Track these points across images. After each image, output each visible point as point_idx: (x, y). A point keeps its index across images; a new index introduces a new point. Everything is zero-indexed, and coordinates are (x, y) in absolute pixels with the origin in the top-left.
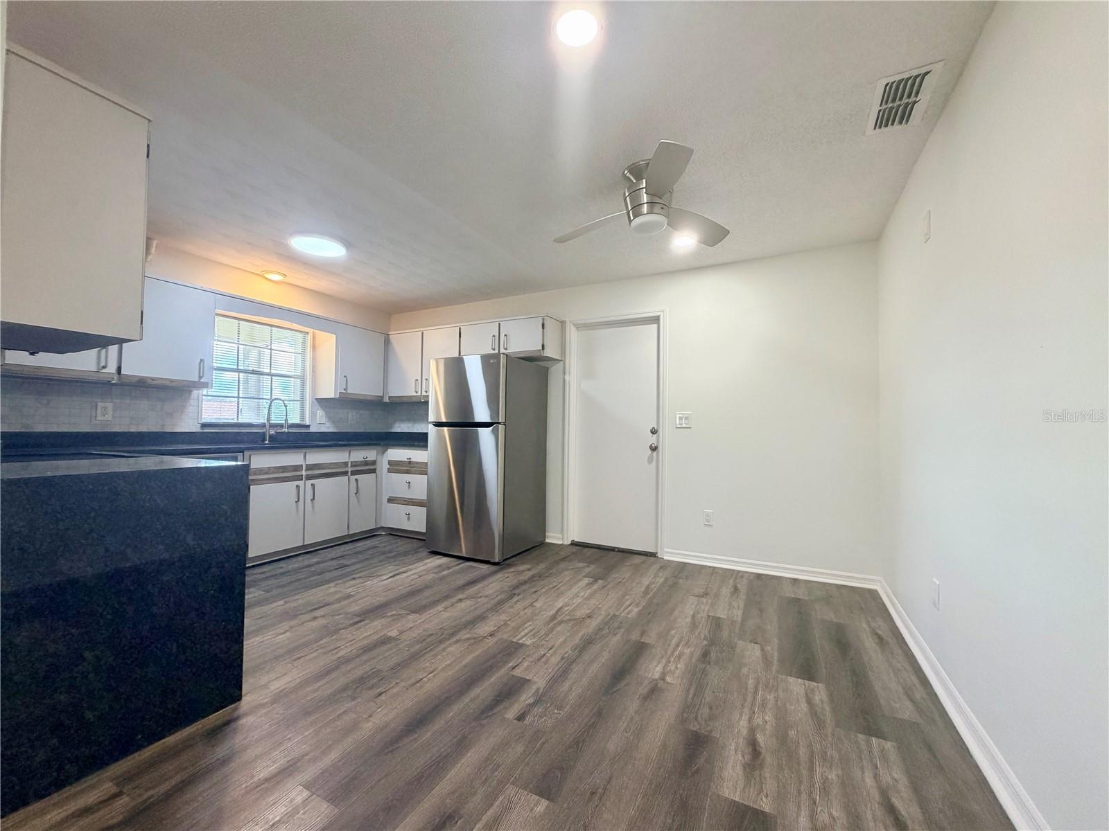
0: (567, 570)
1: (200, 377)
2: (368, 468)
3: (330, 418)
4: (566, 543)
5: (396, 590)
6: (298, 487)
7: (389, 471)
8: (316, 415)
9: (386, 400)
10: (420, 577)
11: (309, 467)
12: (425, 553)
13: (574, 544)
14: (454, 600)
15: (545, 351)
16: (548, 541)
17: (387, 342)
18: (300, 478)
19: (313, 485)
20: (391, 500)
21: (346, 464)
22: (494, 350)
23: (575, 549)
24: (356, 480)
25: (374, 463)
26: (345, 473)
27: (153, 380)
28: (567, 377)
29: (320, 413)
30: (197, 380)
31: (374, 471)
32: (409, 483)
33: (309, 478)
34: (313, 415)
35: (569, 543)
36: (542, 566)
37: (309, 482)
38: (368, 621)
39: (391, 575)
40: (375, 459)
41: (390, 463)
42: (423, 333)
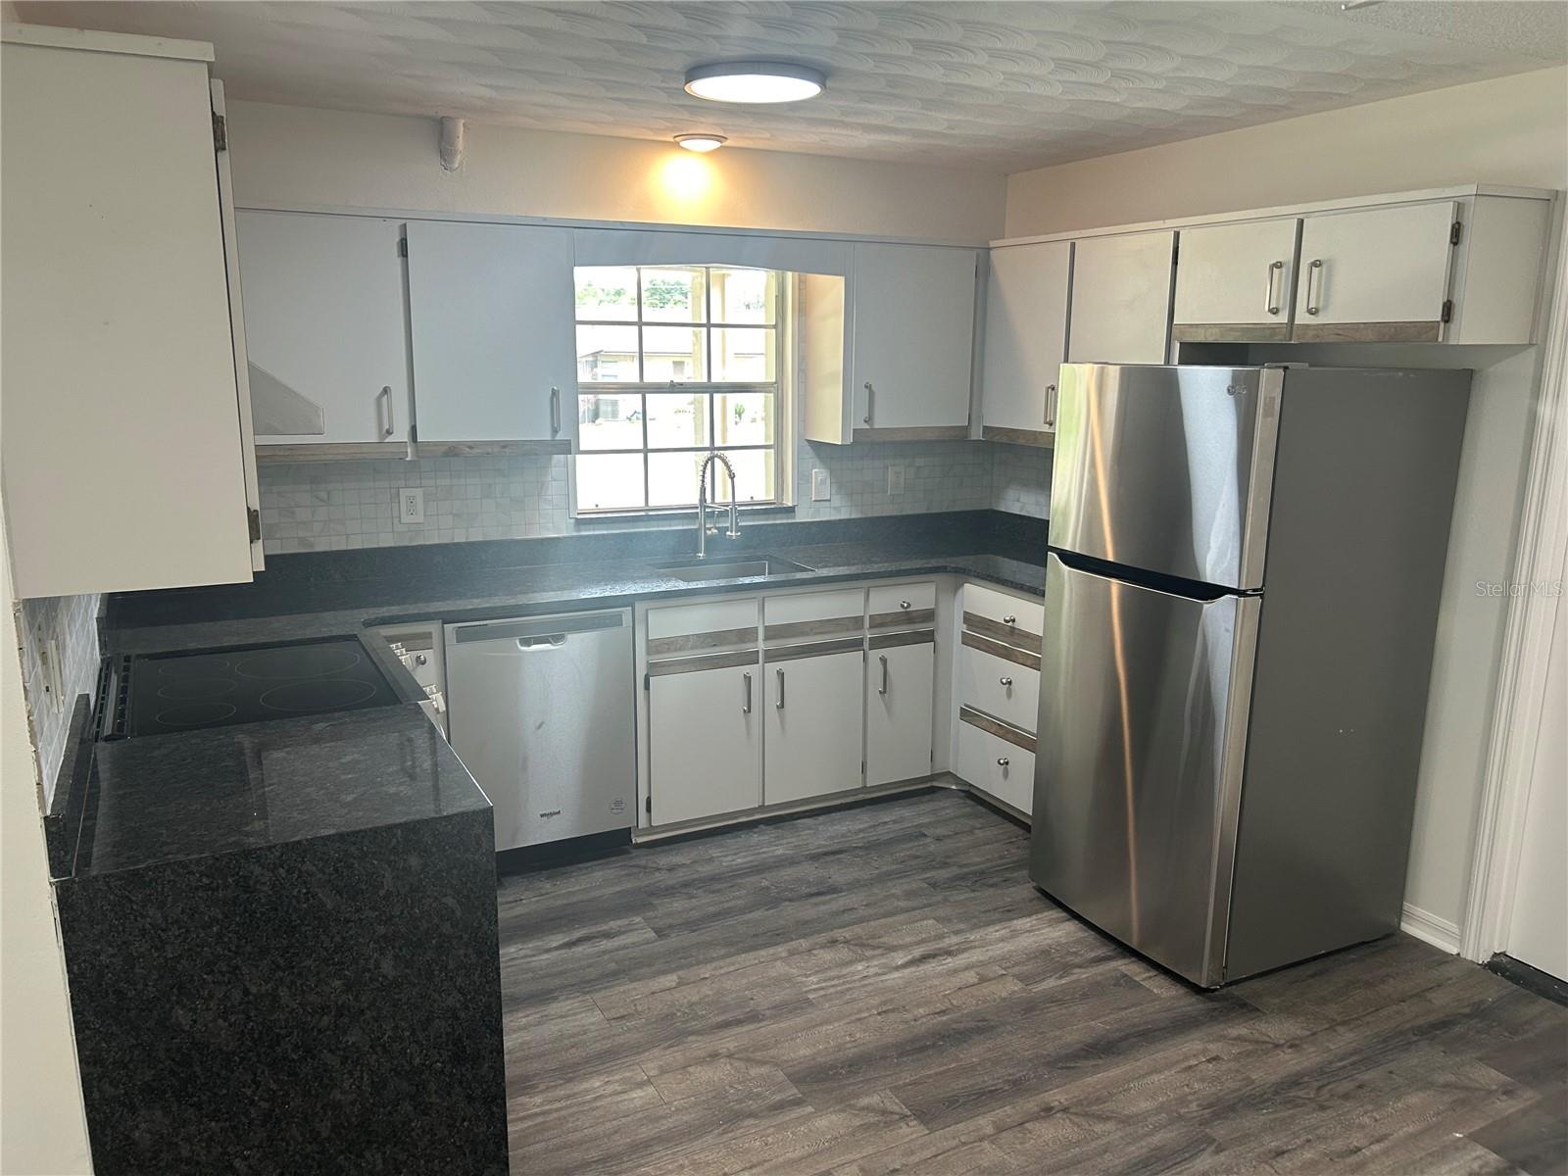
0: (1429, 1085)
1: (555, 431)
2: (917, 628)
3: (839, 484)
4: (1469, 955)
5: (908, 1016)
6: (748, 679)
7: (967, 640)
8: (809, 481)
9: (977, 434)
10: (983, 980)
11: (773, 632)
12: (1025, 891)
13: (1502, 967)
14: (1031, 1104)
15: (1453, 326)
16: (1409, 928)
17: (984, 272)
18: (751, 659)
19: (781, 675)
20: (968, 714)
21: (857, 622)
22: (1275, 311)
23: (1495, 990)
24: (884, 661)
25: (929, 615)
26: (855, 645)
27: (470, 447)
28: (1545, 410)
29: (818, 474)
30: (548, 438)
31: (928, 637)
32: (1010, 683)
33: (772, 656)
34: (802, 478)
35: (1484, 958)
36: (1345, 1040)
37: (773, 668)
38: (810, 1109)
39: (917, 952)
40: (933, 607)
41: (970, 619)
42: (1073, 245)
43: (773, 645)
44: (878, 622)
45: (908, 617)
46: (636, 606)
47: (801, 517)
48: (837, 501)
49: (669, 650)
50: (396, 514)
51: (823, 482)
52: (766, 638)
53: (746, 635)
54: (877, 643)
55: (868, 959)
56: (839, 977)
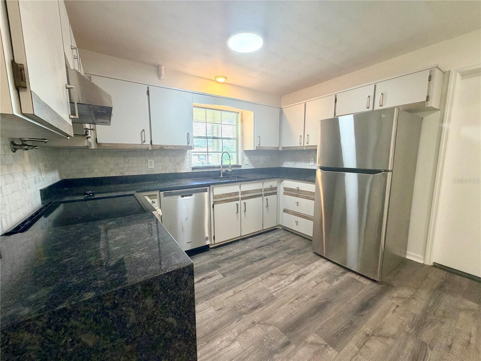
1: (188, 143)
2: (273, 191)
3: (251, 161)
4: (427, 263)
5: (305, 299)
6: (237, 204)
7: (284, 194)
8: (244, 160)
9: (281, 149)
10: (318, 283)
13: (436, 266)
15: (429, 102)
16: (408, 257)
17: (281, 113)
19: (245, 203)
20: (285, 211)
21: (261, 190)
22: (368, 108)
23: (441, 273)
24: (267, 199)
25: (276, 188)
26: (261, 195)
27: (167, 147)
29: (246, 158)
30: (187, 145)
31: (276, 193)
32: (298, 203)
33: (243, 199)
35: (431, 264)
37: (243, 201)
40: (276, 186)
41: (285, 189)
42: (305, 104)
43: (243, 196)
44: (266, 190)
45: (272, 189)
46: (210, 186)
47: (243, 168)
48: (250, 164)
49: (218, 198)
50: (147, 166)
51: (247, 160)
52: (241, 194)
53: (237, 194)
54: (265, 195)
55: (284, 279)
56: (279, 286)
